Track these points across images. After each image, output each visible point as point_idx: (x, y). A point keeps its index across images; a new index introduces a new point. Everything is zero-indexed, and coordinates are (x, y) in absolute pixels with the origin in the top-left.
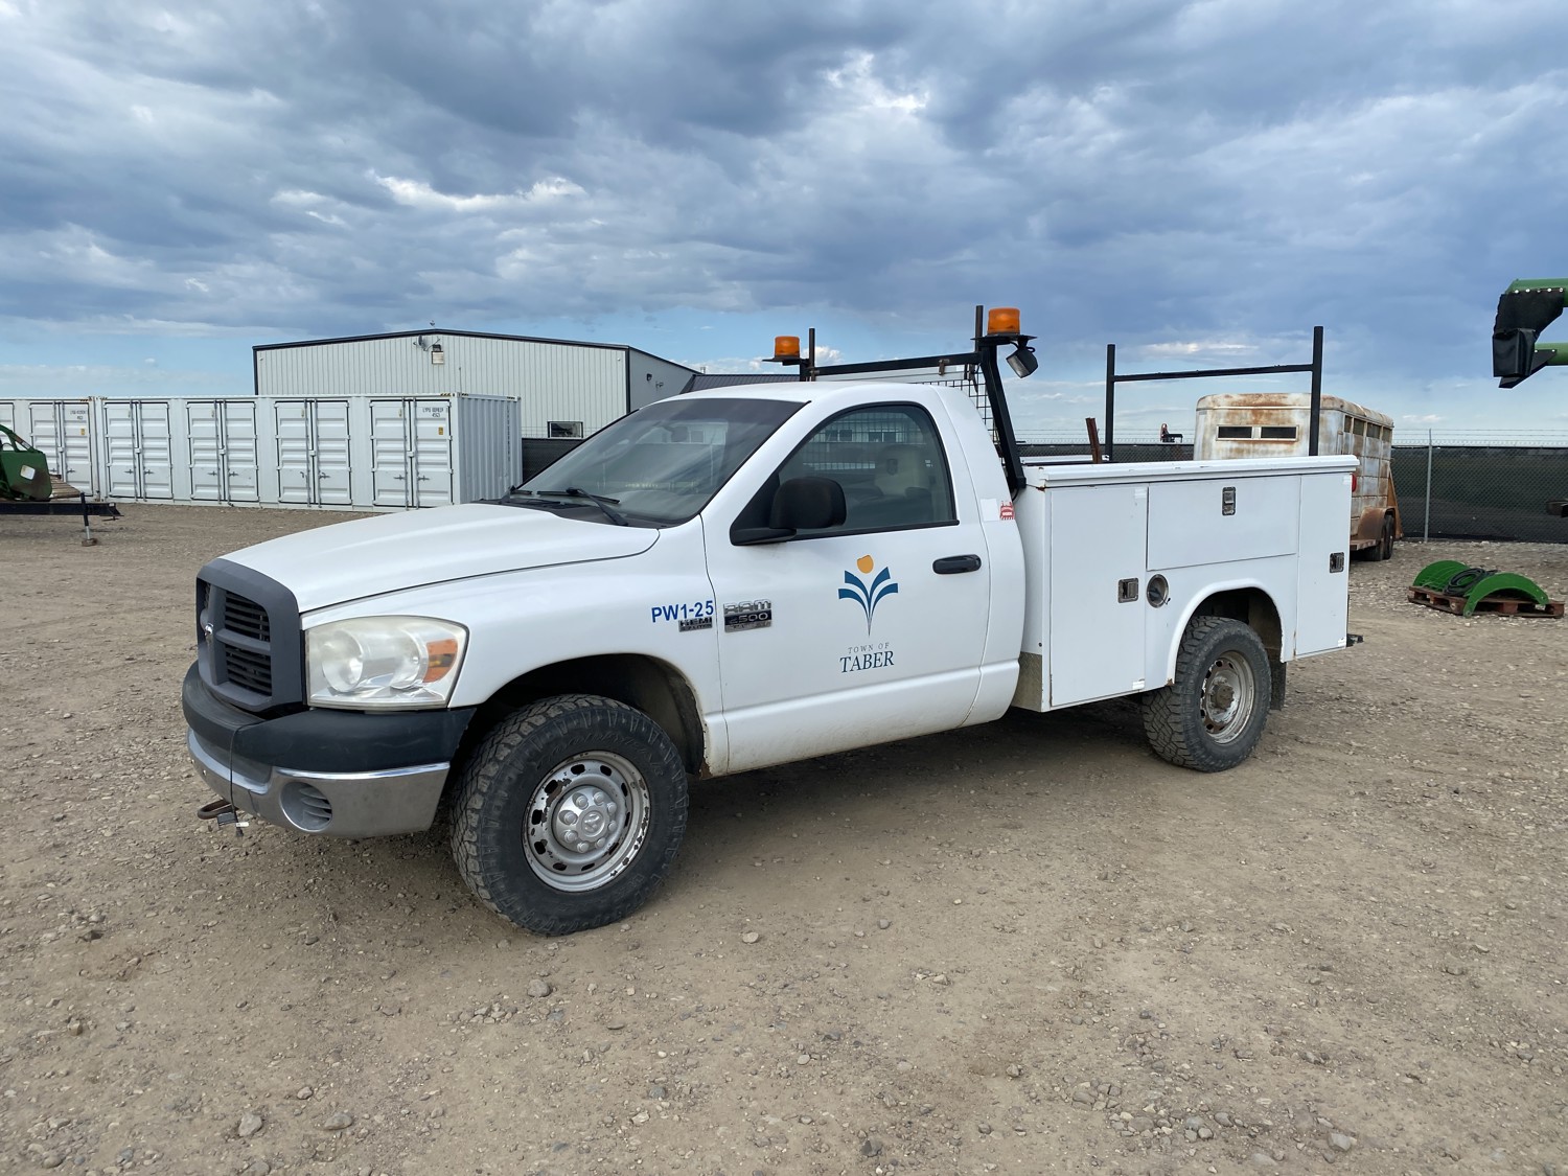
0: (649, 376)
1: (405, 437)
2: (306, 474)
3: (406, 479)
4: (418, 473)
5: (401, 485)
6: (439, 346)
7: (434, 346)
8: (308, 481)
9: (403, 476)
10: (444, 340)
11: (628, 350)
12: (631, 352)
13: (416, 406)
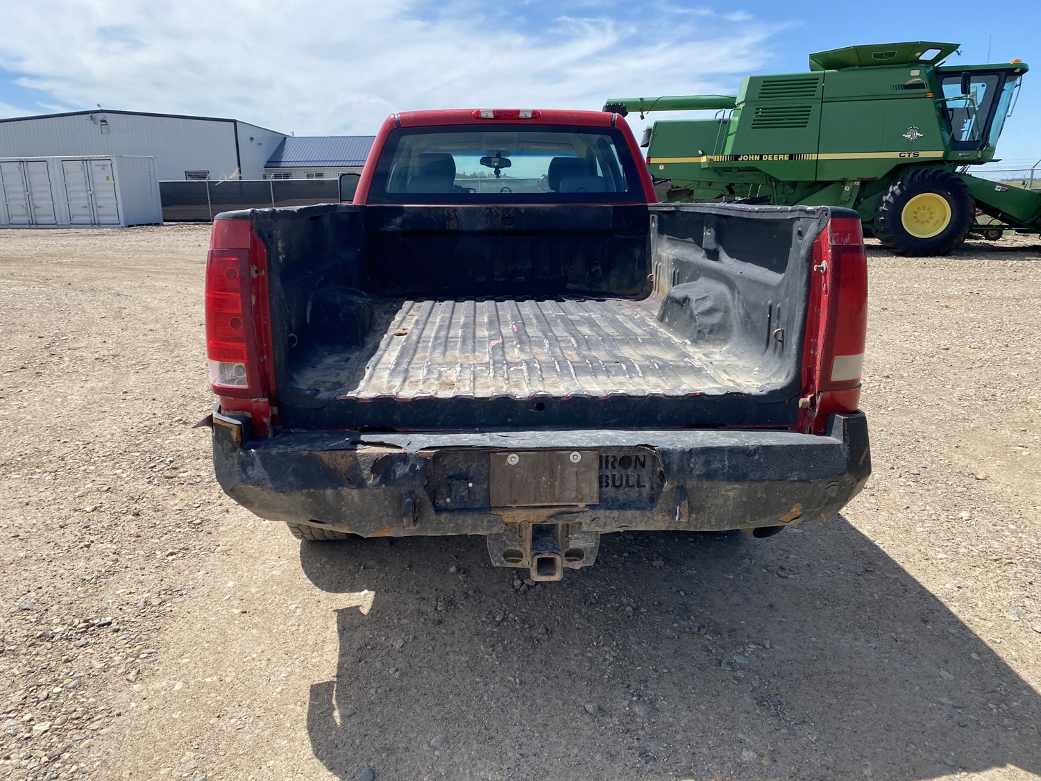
0: (252, 139)
1: (86, 182)
2: (25, 206)
3: (89, 208)
4: (96, 204)
5: (86, 211)
6: (105, 121)
7: (102, 121)
8: (27, 211)
9: (87, 205)
10: (108, 117)
11: (235, 121)
12: (237, 123)
13: (90, 163)
